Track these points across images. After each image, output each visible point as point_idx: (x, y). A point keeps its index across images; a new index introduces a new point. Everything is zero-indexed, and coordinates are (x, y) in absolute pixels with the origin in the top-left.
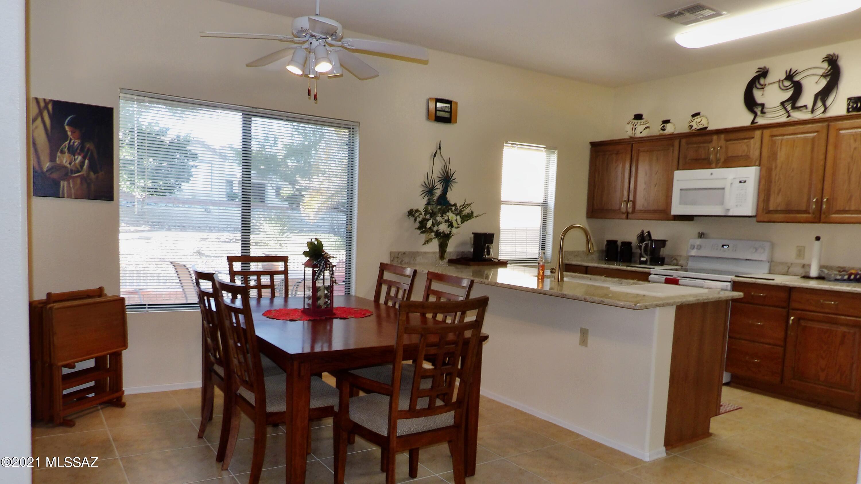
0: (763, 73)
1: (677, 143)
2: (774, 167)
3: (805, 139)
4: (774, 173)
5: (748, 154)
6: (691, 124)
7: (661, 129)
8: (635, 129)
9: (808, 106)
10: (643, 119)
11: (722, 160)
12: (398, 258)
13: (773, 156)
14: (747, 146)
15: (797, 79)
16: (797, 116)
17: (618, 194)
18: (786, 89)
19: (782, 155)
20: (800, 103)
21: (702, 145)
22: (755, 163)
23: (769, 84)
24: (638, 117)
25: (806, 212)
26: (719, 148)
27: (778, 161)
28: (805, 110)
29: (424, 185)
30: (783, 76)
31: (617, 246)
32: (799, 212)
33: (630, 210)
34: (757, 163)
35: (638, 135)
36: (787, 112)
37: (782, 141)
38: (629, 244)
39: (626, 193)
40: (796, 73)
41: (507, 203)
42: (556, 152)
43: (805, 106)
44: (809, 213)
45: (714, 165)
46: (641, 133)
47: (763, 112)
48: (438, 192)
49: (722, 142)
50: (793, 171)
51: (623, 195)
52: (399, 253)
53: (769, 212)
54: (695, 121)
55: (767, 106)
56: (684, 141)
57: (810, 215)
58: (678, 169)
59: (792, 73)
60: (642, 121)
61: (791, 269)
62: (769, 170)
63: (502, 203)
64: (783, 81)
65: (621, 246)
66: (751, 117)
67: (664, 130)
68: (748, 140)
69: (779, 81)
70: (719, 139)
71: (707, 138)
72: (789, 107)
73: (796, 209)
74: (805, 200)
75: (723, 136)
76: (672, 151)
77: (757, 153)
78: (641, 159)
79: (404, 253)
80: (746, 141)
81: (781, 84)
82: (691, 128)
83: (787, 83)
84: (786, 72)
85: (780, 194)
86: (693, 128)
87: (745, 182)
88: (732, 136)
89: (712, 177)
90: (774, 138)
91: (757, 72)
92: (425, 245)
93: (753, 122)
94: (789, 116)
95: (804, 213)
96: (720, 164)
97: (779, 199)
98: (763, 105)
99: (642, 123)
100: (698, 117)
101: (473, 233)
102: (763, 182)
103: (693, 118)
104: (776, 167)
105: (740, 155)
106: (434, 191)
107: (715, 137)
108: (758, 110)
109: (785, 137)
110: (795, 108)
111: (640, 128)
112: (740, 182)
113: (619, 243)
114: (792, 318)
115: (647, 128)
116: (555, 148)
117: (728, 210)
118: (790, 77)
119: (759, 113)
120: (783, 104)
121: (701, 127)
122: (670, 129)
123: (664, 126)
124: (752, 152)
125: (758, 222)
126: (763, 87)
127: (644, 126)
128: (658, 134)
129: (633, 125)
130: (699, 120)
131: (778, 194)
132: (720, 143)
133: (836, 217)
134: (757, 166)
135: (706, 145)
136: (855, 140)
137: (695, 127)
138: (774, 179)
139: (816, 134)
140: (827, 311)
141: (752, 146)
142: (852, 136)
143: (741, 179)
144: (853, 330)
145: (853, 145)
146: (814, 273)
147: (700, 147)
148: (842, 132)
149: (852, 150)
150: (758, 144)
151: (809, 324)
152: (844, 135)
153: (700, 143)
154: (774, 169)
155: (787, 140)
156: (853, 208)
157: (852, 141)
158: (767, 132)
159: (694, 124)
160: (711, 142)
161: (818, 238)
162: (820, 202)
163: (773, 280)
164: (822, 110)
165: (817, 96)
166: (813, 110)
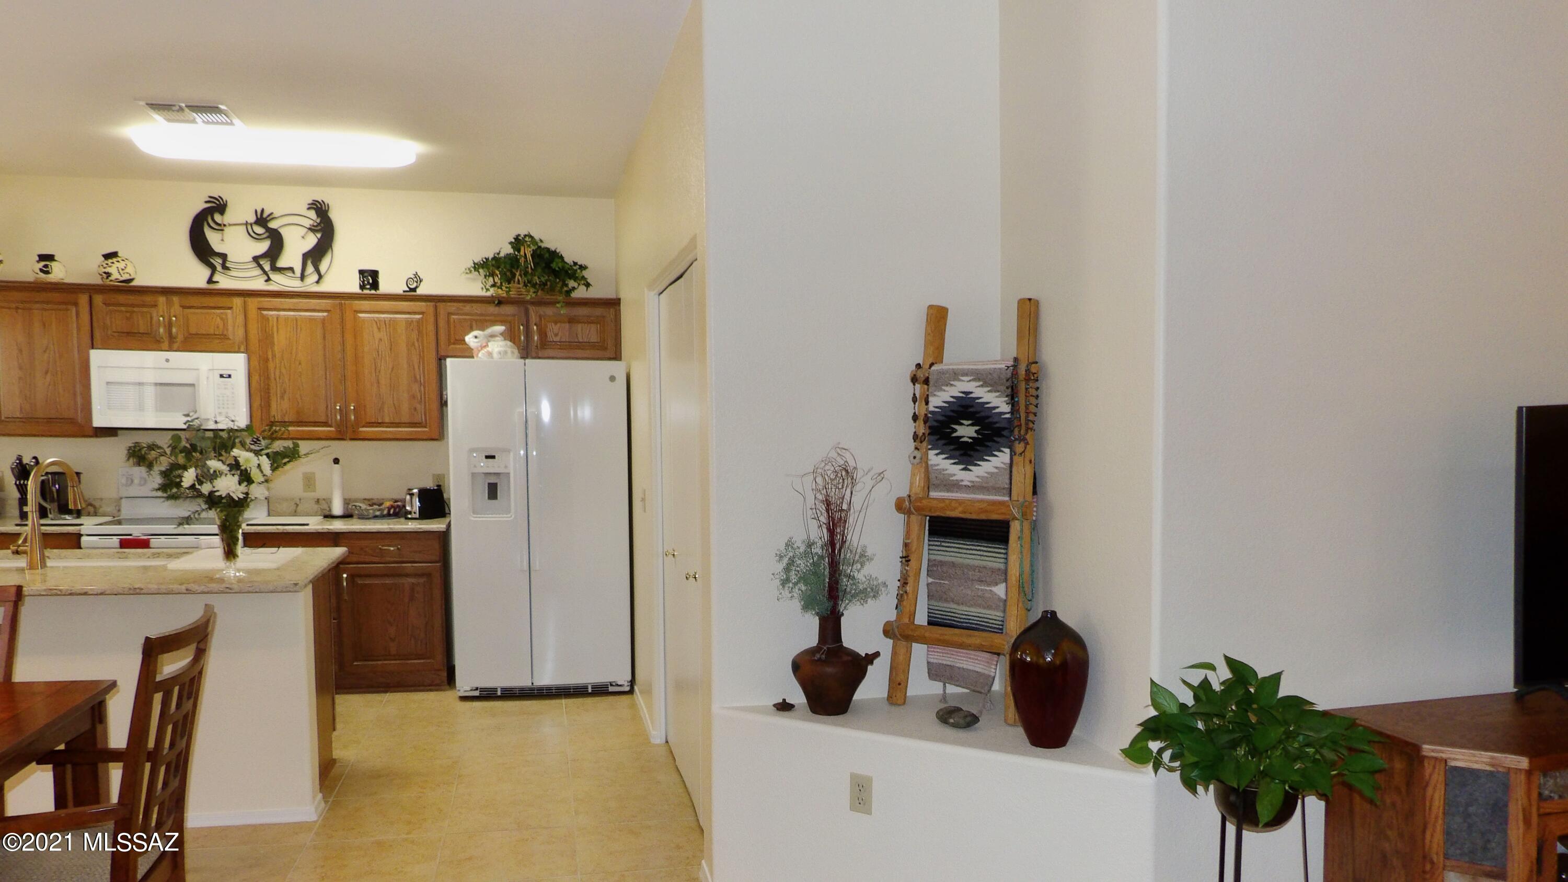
0: (218, 207)
1: (82, 299)
2: (270, 357)
3: (311, 320)
4: (271, 365)
5: (225, 333)
6: (107, 270)
7: (39, 270)
9: (295, 269)
11: (180, 338)
13: (267, 339)
14: (222, 319)
15: (273, 225)
16: (281, 282)
18: (257, 238)
19: (281, 339)
20: (281, 263)
21: (135, 309)
22: (239, 347)
23: (230, 225)
25: (325, 424)
26: (172, 319)
27: (276, 348)
28: (291, 274)
30: (252, 219)
32: (316, 424)
34: (242, 349)
36: (265, 272)
37: (277, 318)
40: (271, 217)
43: (291, 269)
44: (330, 426)
45: (167, 346)
47: (224, 267)
49: (176, 308)
50: (300, 364)
54: (114, 266)
55: (229, 258)
56: (98, 299)
57: (333, 429)
58: (93, 348)
59: (265, 216)
61: (300, 508)
62: (263, 361)
64: (251, 225)
66: (205, 272)
67: (45, 272)
68: (222, 311)
69: (247, 224)
70: (170, 304)
71: (148, 299)
72: (267, 267)
73: (312, 420)
74: (322, 407)
75: (176, 299)
76: (72, 312)
77: (240, 332)
80: (218, 311)
81: (249, 227)
82: (110, 276)
83: (259, 230)
84: (256, 211)
85: (286, 397)
86: (112, 278)
87: (230, 376)
88: (196, 301)
89: (168, 365)
90: (265, 313)
91: (206, 202)
93: (210, 281)
94: (268, 280)
95: (322, 426)
96: (175, 346)
97: (285, 405)
98: (224, 257)
100: (114, 260)
102: (256, 378)
103: (110, 261)
104: (274, 356)
105: (212, 331)
107: (162, 300)
108: (217, 262)
109: (282, 313)
110: (275, 269)
112: (222, 376)
114: (345, 576)
118: (262, 220)
119: (219, 268)
120: (256, 259)
121: (126, 277)
122: (61, 273)
123: (44, 266)
124: (230, 328)
126: (220, 228)
128: (32, 278)
130: (121, 265)
131: (282, 397)
132: (172, 310)
133: (368, 432)
134: (243, 352)
135: (145, 310)
136: (379, 329)
137: (115, 275)
138: (272, 375)
139: (325, 314)
140: (388, 559)
141: (230, 321)
142: (375, 324)
143: (222, 372)
144: (422, 580)
145: (378, 335)
146: (337, 509)
147: (134, 312)
148: (361, 315)
149: (377, 343)
150: (240, 319)
151: (368, 581)
152: (364, 320)
153: (133, 306)
154: (271, 360)
155: (287, 319)
156: (387, 420)
157: (376, 330)
158: (253, 303)
159: (113, 270)
160: (155, 306)
161: (336, 461)
162: (344, 412)
163: (307, 525)
164: (316, 277)
165: (306, 256)
166: (302, 277)
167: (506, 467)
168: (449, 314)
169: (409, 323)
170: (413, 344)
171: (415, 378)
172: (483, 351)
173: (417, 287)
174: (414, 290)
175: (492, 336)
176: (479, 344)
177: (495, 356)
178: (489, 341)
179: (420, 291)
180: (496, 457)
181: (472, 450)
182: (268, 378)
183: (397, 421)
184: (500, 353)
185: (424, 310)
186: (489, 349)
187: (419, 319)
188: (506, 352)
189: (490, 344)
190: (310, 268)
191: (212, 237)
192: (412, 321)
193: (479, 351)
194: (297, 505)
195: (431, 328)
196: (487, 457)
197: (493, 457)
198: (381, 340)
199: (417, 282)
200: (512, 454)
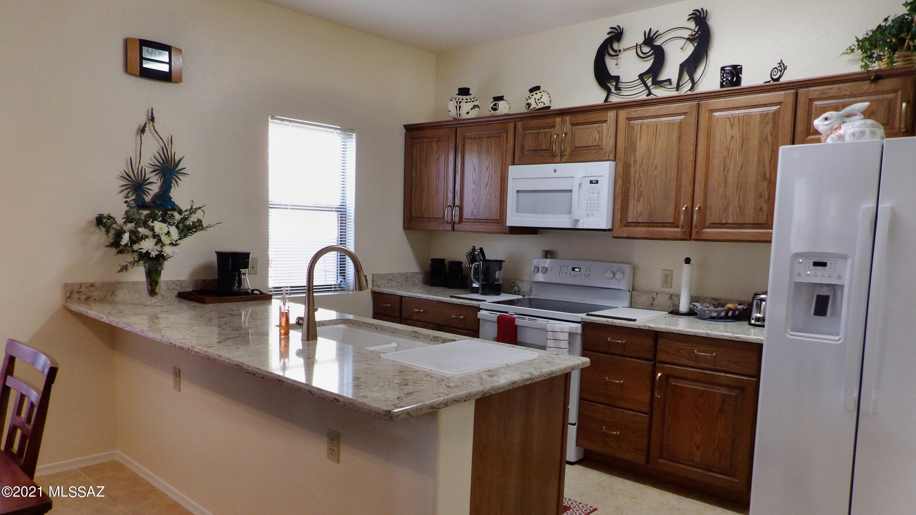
0: (617, 35)
1: (511, 126)
2: (632, 163)
3: (670, 123)
4: (632, 171)
5: (600, 144)
6: (528, 102)
7: (492, 108)
8: (460, 107)
9: (672, 81)
10: (471, 94)
11: (568, 151)
12: (78, 292)
13: (631, 146)
14: (599, 132)
16: (660, 93)
17: (441, 197)
18: (645, 57)
19: (642, 146)
20: (663, 77)
21: (542, 131)
22: (609, 156)
23: (624, 50)
24: (464, 92)
25: (674, 225)
26: (564, 135)
27: (638, 154)
28: (669, 86)
29: (126, 177)
31: (445, 266)
32: (664, 225)
33: (457, 219)
34: (612, 157)
35: (464, 116)
36: (648, 88)
37: (641, 126)
38: (460, 263)
39: (450, 196)
40: (657, 35)
41: (277, 207)
42: (354, 135)
43: (669, 81)
44: (677, 227)
45: (558, 158)
46: (468, 113)
47: (618, 88)
48: (154, 188)
49: (568, 127)
50: (656, 167)
51: (447, 197)
52: (81, 285)
53: (628, 224)
54: (533, 97)
55: (622, 79)
56: (520, 125)
57: (678, 230)
58: (512, 164)
59: (652, 35)
60: (468, 97)
61: (655, 302)
62: (627, 167)
63: (270, 206)
64: (640, 46)
65: (449, 267)
67: (495, 109)
68: (599, 125)
69: (637, 46)
70: (563, 123)
71: (549, 121)
72: (649, 82)
73: (661, 220)
74: (671, 207)
75: (568, 118)
76: (505, 137)
77: (612, 141)
78: (468, 148)
79: (92, 285)
80: (596, 125)
81: (639, 49)
82: (530, 106)
83: (646, 49)
84: (645, 34)
85: (641, 199)
86: (532, 107)
87: (597, 182)
88: (580, 118)
89: (555, 175)
90: (632, 122)
91: (609, 33)
92: (121, 273)
93: (606, 101)
94: (650, 93)
95: (671, 227)
96: (564, 159)
97: (640, 207)
98: (617, 79)
99: (469, 100)
100: (538, 92)
101: (216, 252)
102: (620, 183)
103: (532, 94)
104: (635, 161)
105: (591, 144)
106: (147, 187)
107: (558, 120)
108: (612, 85)
109: (646, 121)
110: (657, 83)
111: (466, 107)
112: (591, 182)
113: (446, 262)
114: (659, 374)
115: (475, 106)
116: (352, 130)
117: (577, 221)
118: (649, 40)
119: (613, 90)
120: (641, 76)
121: (541, 106)
122: (503, 108)
123: (495, 105)
124: (604, 140)
125: (614, 237)
126: (617, 53)
127: (471, 105)
128: (489, 114)
129: (457, 102)
130: (538, 96)
131: (638, 200)
132: (565, 128)
133: (711, 233)
134: (612, 160)
135: (547, 130)
136: (732, 126)
137: (534, 105)
138: (633, 180)
139: (683, 117)
140: (702, 365)
141: (605, 133)
142: (728, 121)
143: (592, 179)
144: (734, 394)
145: (730, 133)
146: (684, 307)
147: (540, 133)
148: (715, 114)
149: (729, 140)
150: (613, 129)
151: (682, 384)
152: (718, 119)
153: (540, 128)
154: (632, 166)
155: (648, 125)
156: (730, 221)
157: (728, 127)
158: (623, 114)
159: (532, 101)
160: (554, 126)
161: (688, 261)
162: (690, 212)
163: (635, 320)
164: (689, 85)
165: (683, 67)
166: (678, 88)
167: (839, 277)
168: (811, 100)
169: (764, 116)
170: (766, 139)
171: (765, 174)
172: (833, 135)
173: (780, 77)
174: (778, 79)
175: (849, 116)
176: (827, 127)
177: (848, 139)
178: (844, 122)
179: (782, 80)
180: (828, 264)
181: (797, 255)
182: (629, 182)
183: (740, 221)
184: (854, 135)
185: (782, 99)
186: (841, 132)
187: (776, 110)
188: (862, 133)
189: (843, 126)
190: (686, 77)
191: (610, 63)
192: (768, 114)
193: (828, 136)
194: (654, 299)
195: (788, 118)
196: (816, 264)
197: (824, 264)
198: (732, 137)
199: (781, 71)
200: (849, 261)
